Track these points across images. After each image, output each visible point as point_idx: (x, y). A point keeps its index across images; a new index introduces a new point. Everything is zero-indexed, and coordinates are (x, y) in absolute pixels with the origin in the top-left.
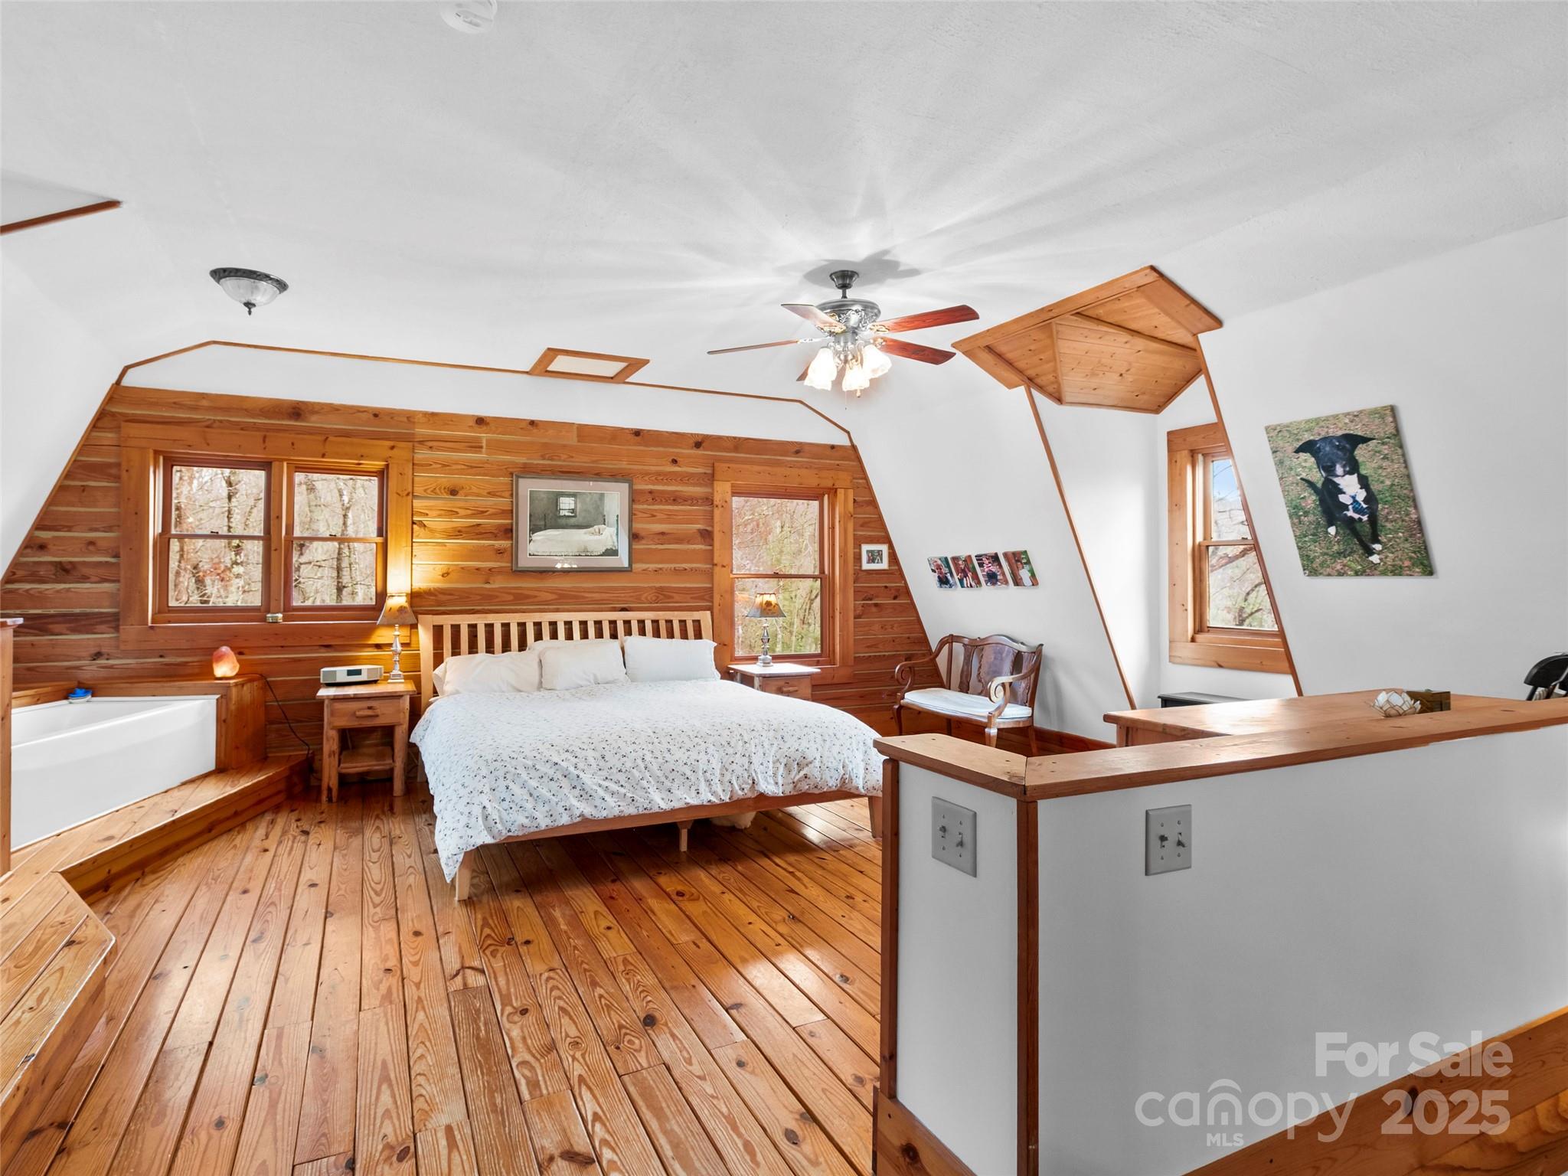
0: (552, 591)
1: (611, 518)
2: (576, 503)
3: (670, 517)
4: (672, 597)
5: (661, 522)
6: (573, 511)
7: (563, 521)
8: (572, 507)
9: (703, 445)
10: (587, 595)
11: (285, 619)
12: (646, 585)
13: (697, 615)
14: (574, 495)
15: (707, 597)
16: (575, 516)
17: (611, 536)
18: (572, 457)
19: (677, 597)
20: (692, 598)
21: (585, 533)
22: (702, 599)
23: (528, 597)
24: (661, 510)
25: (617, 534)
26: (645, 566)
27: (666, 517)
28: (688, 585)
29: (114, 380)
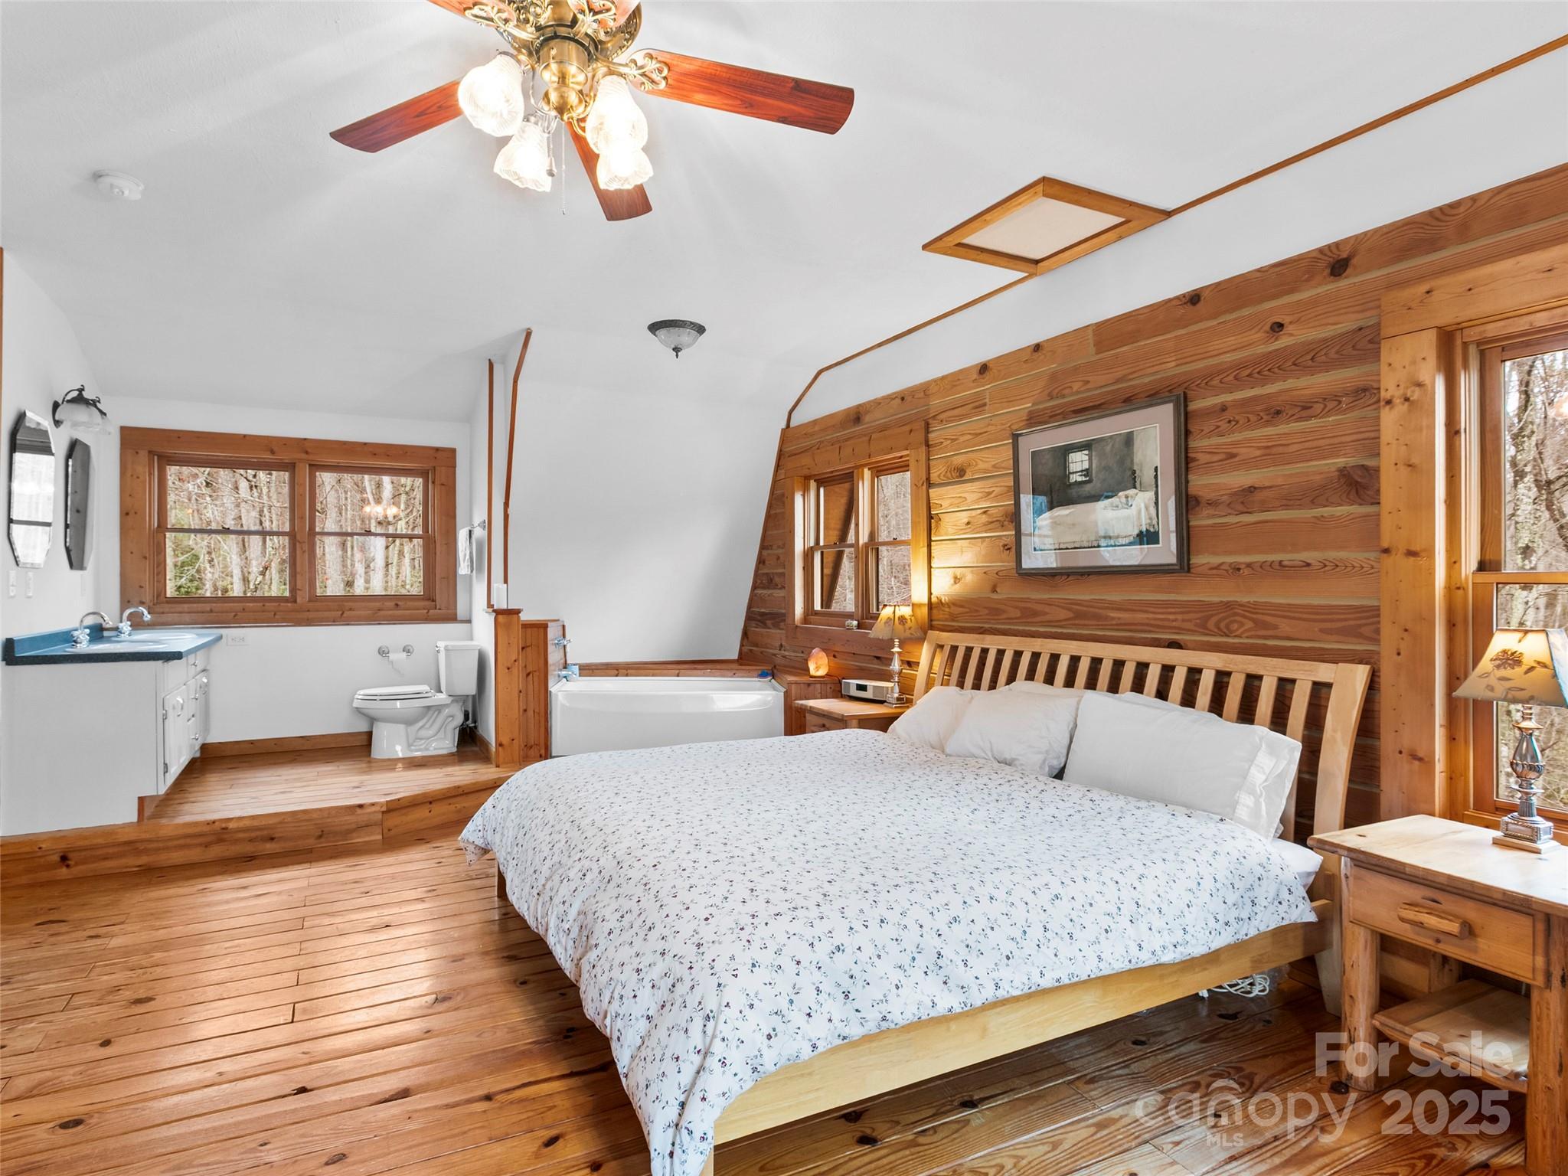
0: (1069, 605)
1: (1147, 476)
2: (1090, 460)
3: (1271, 454)
4: (1276, 627)
5: (1249, 464)
6: (1087, 472)
7: (1074, 492)
8: (1086, 465)
9: (1354, 261)
10: (1113, 614)
11: (859, 626)
12: (1216, 599)
13: (1324, 672)
14: (1087, 446)
15: (1366, 631)
16: (1090, 481)
17: (1147, 508)
18: (1088, 382)
19: (1285, 627)
20: (1321, 630)
21: (1105, 508)
22: (1354, 633)
23: (1035, 613)
24: (1250, 440)
25: (1157, 503)
26: (1215, 560)
27: (1258, 453)
28: (1316, 601)
29: (783, 425)
